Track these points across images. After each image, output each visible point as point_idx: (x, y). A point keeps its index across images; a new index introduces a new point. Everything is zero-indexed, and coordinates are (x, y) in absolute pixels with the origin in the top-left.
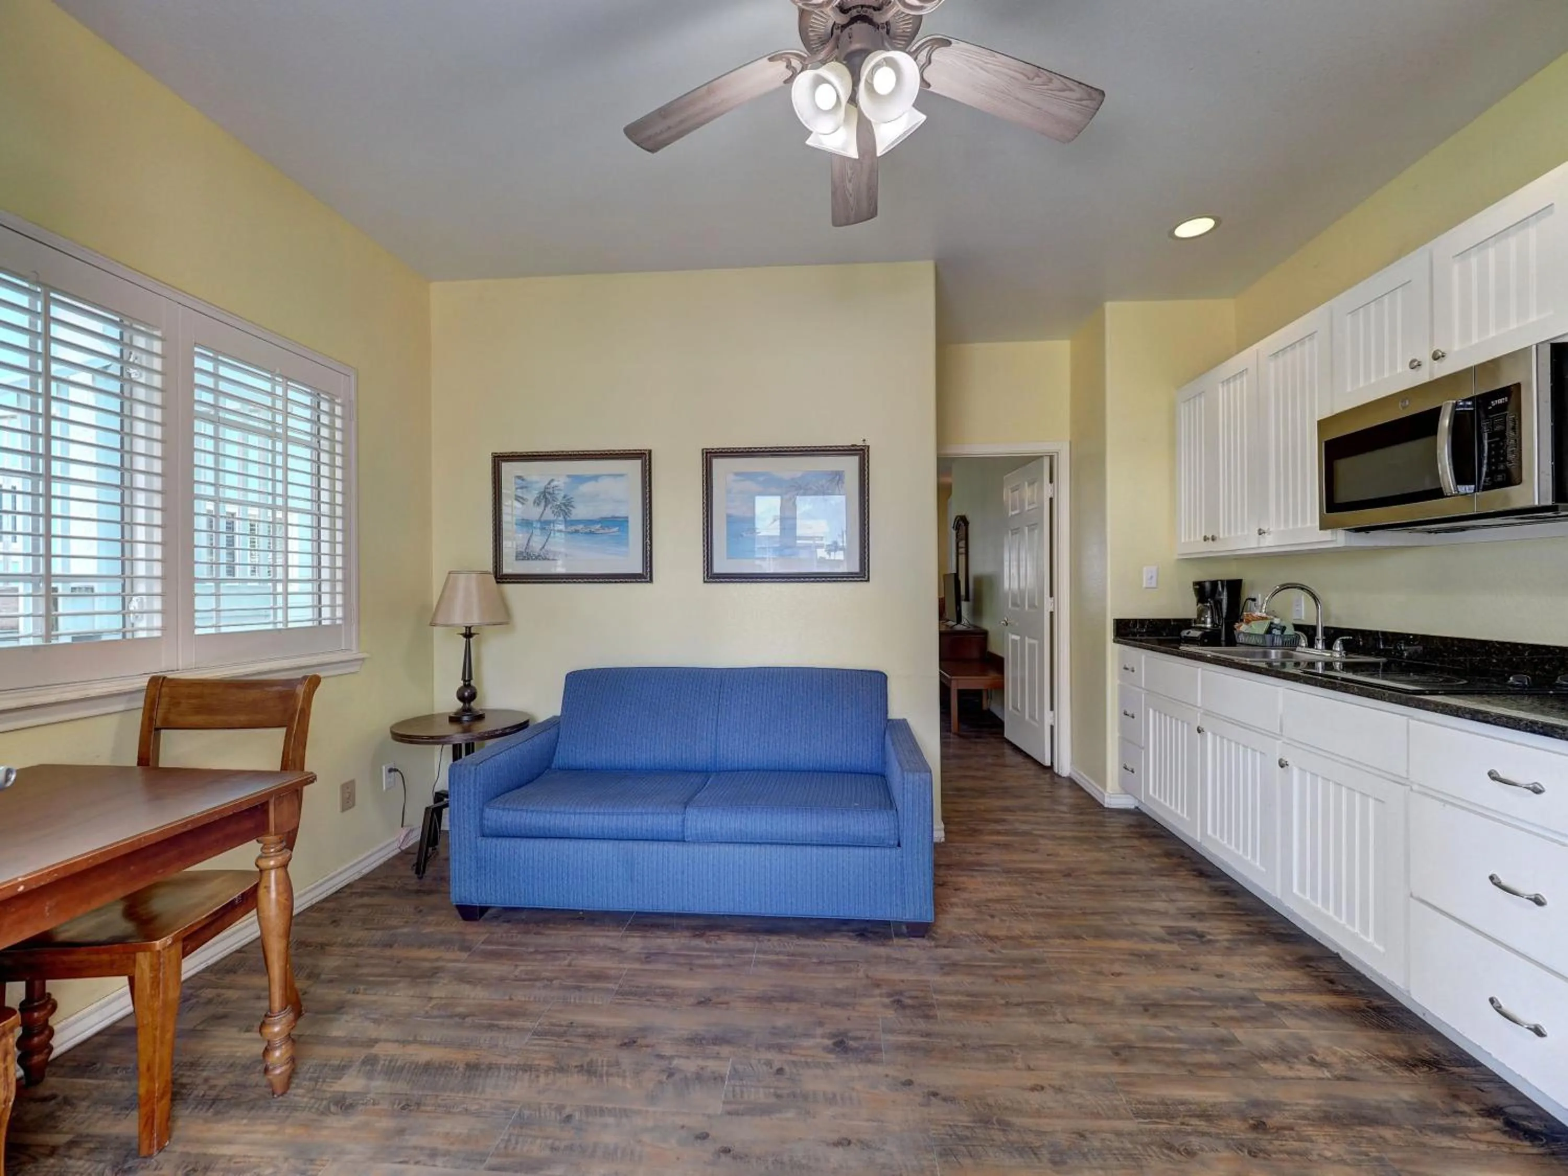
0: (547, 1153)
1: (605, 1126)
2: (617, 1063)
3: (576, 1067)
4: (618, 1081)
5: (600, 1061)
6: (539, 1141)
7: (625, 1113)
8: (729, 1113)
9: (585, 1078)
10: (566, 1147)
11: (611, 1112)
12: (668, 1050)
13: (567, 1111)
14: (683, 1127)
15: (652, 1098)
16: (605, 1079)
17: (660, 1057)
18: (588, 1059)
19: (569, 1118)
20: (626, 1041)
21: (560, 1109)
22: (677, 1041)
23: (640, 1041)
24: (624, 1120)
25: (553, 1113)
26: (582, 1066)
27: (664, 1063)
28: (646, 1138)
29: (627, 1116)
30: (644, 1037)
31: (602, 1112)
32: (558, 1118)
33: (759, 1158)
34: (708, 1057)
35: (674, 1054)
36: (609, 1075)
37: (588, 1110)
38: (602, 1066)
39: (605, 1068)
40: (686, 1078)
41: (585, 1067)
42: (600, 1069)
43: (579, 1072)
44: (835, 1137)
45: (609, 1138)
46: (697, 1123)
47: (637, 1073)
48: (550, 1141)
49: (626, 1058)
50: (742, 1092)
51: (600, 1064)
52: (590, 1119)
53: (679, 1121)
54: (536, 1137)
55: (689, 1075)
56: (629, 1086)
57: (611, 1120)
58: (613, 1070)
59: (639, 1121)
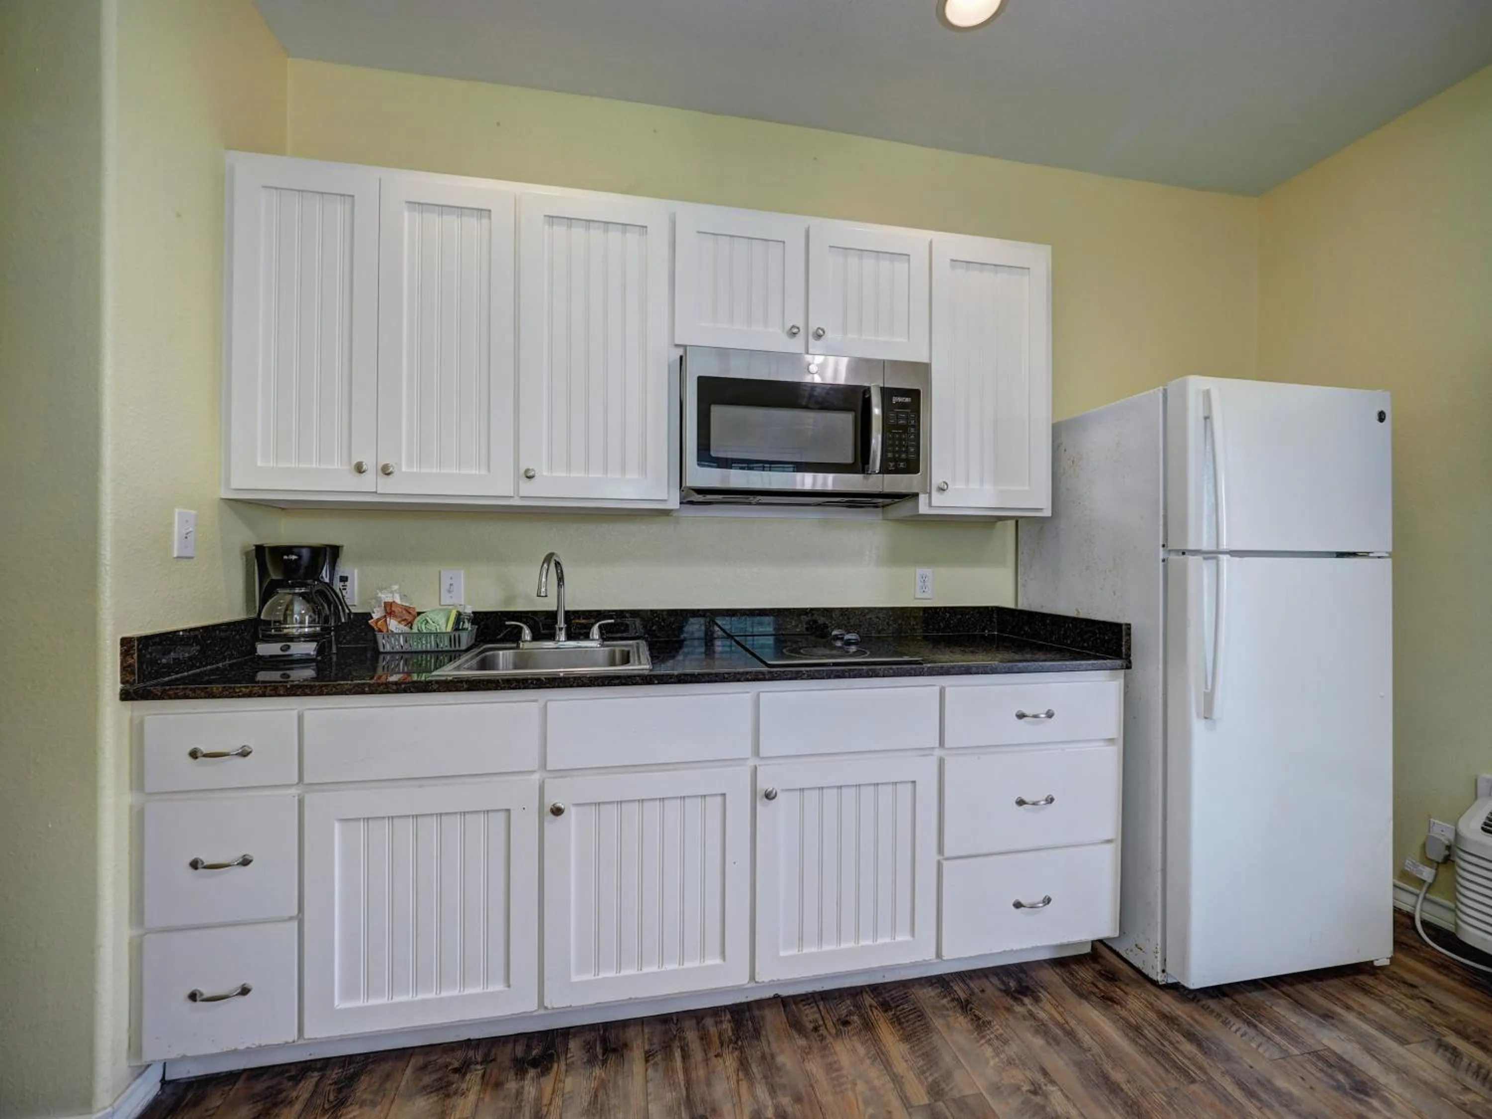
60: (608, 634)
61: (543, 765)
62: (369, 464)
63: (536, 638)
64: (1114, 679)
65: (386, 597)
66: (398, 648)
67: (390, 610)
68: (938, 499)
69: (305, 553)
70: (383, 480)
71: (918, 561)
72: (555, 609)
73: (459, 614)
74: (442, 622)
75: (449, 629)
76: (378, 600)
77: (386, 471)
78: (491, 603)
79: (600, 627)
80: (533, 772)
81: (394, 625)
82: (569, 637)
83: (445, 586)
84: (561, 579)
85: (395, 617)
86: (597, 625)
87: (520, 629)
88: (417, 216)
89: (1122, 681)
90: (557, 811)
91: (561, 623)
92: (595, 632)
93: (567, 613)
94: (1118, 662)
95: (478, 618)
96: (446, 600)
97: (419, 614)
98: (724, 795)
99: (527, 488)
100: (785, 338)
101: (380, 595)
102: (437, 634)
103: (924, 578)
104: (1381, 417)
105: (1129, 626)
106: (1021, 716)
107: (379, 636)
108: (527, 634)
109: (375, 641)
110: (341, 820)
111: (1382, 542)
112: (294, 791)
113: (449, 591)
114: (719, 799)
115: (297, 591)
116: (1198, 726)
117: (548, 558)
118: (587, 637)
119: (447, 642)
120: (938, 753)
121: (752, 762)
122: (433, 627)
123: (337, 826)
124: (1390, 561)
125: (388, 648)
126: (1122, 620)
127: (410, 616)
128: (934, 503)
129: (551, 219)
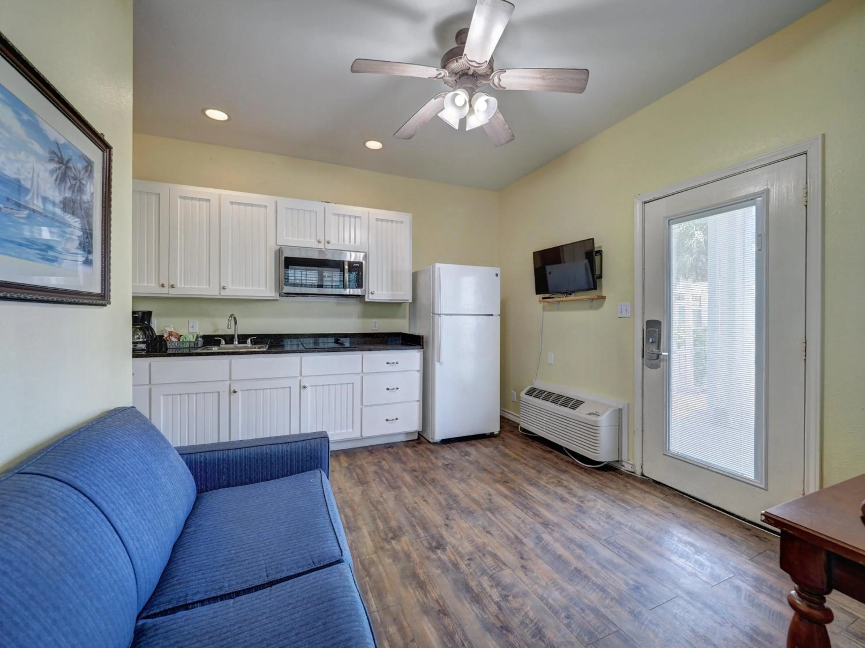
0: (587, 612)
1: (554, 600)
2: (522, 623)
3: (543, 641)
4: (531, 614)
5: (528, 634)
6: (588, 619)
7: (542, 599)
8: (506, 565)
9: (544, 630)
10: (577, 607)
11: (547, 604)
12: (493, 608)
13: (566, 621)
14: (526, 575)
15: (525, 594)
16: (535, 621)
17: (500, 608)
18: (534, 640)
19: (568, 617)
20: (504, 632)
21: (568, 626)
22: (483, 608)
23: (499, 624)
24: (545, 596)
25: (573, 626)
26: (540, 639)
27: (502, 604)
28: (544, 583)
29: (542, 596)
30: (494, 625)
31: (551, 607)
32: (572, 621)
33: (516, 549)
34: (484, 589)
35: (493, 604)
36: (532, 621)
37: (556, 613)
38: (530, 628)
39: (530, 626)
40: (503, 589)
41: (539, 636)
42: (533, 628)
43: (545, 637)
44: (488, 535)
45: (556, 594)
46: (520, 573)
47: (519, 610)
48: (583, 615)
49: (515, 622)
50: (491, 567)
51: (531, 631)
52: (558, 608)
53: (525, 578)
54: (588, 621)
55: (500, 589)
56: (529, 608)
57: (551, 601)
58: (528, 621)
59: (540, 591)
60: (254, 342)
61: (230, 379)
62: (166, 285)
63: (226, 343)
64: (419, 352)
65: (168, 330)
66: (175, 347)
67: (171, 334)
68: (371, 297)
69: (140, 314)
70: (171, 289)
71: (372, 317)
72: (233, 333)
73: (197, 335)
74: (192, 338)
75: (194, 340)
76: (166, 330)
77: (172, 286)
78: (210, 332)
79: (251, 340)
80: (227, 381)
81: (173, 339)
82: (239, 343)
83: (191, 326)
84: (236, 323)
85: (173, 336)
86: (250, 339)
87: (220, 340)
88: (182, 200)
89: (422, 353)
90: (235, 392)
91: (236, 338)
92: (249, 341)
93: (238, 335)
94: (419, 347)
95: (204, 337)
96: (191, 331)
97: (181, 336)
98: (290, 388)
99: (223, 292)
100: (317, 243)
101: (166, 329)
102: (189, 342)
103: (375, 323)
104: (497, 275)
105: (423, 336)
106: (388, 363)
107: (168, 343)
108: (223, 342)
109: (166, 345)
110: (163, 395)
111: (497, 311)
112: (147, 387)
113: (192, 327)
114: (288, 389)
115: (137, 326)
116: (437, 365)
117: (231, 316)
118: (245, 343)
119: (193, 345)
120: (361, 375)
121: (299, 378)
122: (188, 340)
123: (162, 397)
124: (499, 317)
125: (171, 347)
126: (421, 335)
127: (179, 337)
128: (370, 298)
129: (232, 203)
